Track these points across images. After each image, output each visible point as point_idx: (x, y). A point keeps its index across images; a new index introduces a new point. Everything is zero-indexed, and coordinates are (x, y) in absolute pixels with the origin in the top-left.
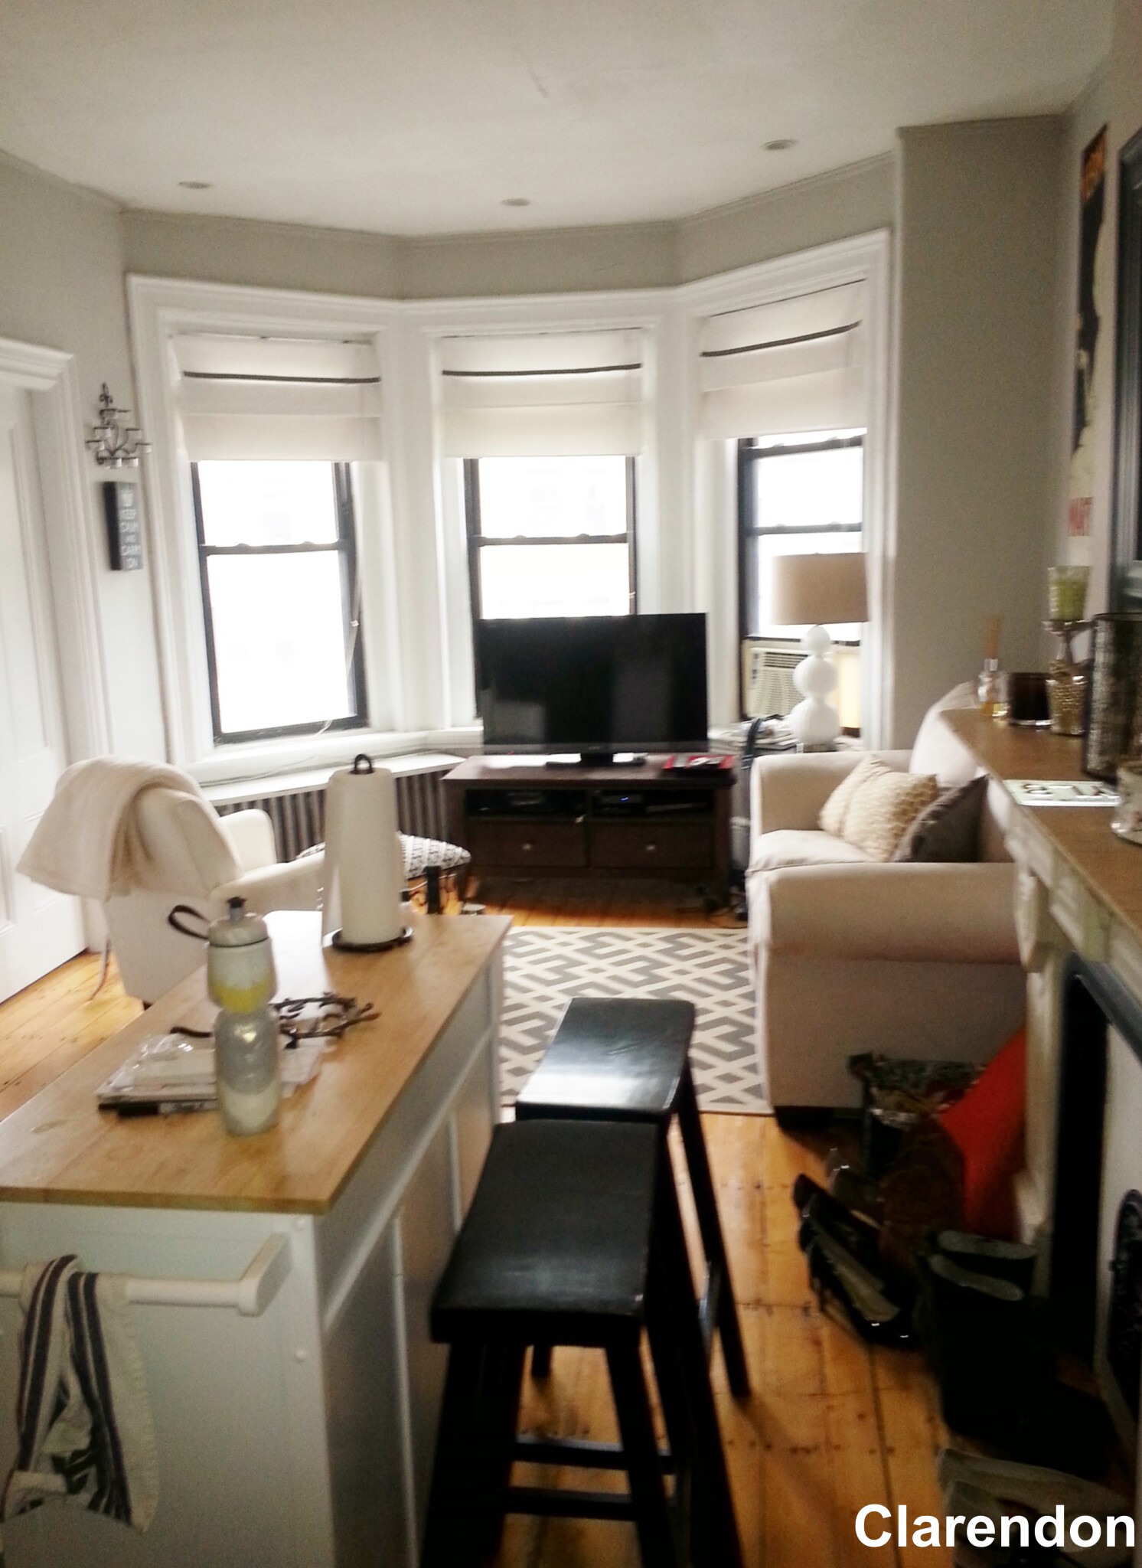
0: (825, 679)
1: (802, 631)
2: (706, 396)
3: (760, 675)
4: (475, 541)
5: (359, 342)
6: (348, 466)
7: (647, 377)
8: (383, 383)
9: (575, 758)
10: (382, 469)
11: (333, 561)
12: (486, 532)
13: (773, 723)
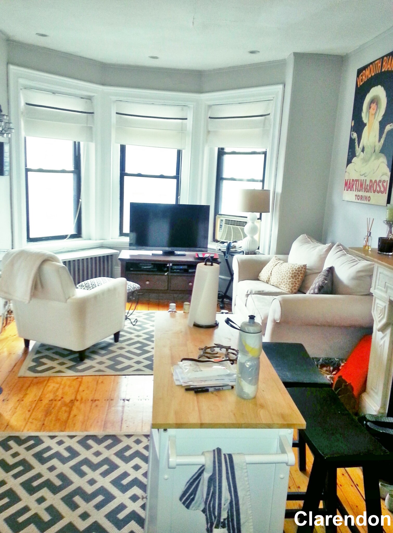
0: (254, 230)
1: (249, 215)
2: (209, 132)
3: (223, 227)
4: (123, 174)
5: (87, 99)
6: (79, 143)
7: (189, 123)
8: (95, 115)
9: (161, 252)
10: (92, 145)
11: (71, 178)
12: (127, 171)
13: (235, 243)
